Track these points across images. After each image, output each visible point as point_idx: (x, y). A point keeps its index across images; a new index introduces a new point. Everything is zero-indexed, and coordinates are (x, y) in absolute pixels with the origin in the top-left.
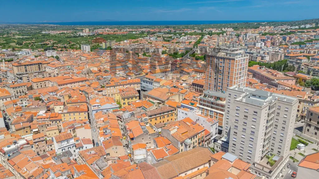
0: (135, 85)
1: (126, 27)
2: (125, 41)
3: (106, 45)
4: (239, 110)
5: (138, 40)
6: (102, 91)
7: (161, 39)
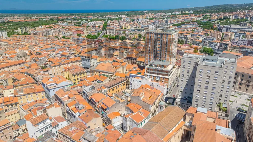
0: (77, 63)
1: (34, 15)
2: (40, 27)
3: (22, 31)
4: (202, 72)
5: (51, 26)
6: (48, 71)
7: (72, 24)
